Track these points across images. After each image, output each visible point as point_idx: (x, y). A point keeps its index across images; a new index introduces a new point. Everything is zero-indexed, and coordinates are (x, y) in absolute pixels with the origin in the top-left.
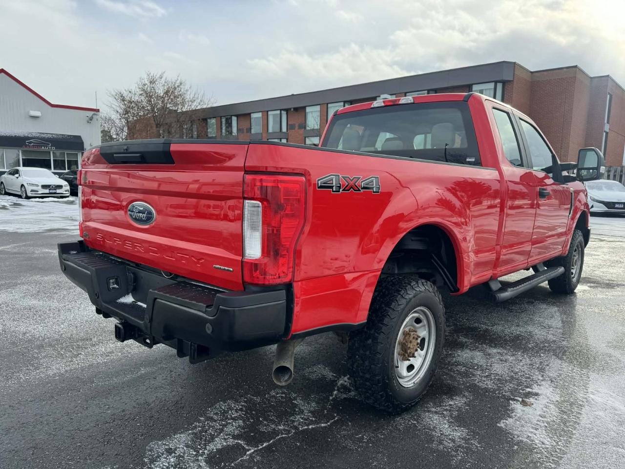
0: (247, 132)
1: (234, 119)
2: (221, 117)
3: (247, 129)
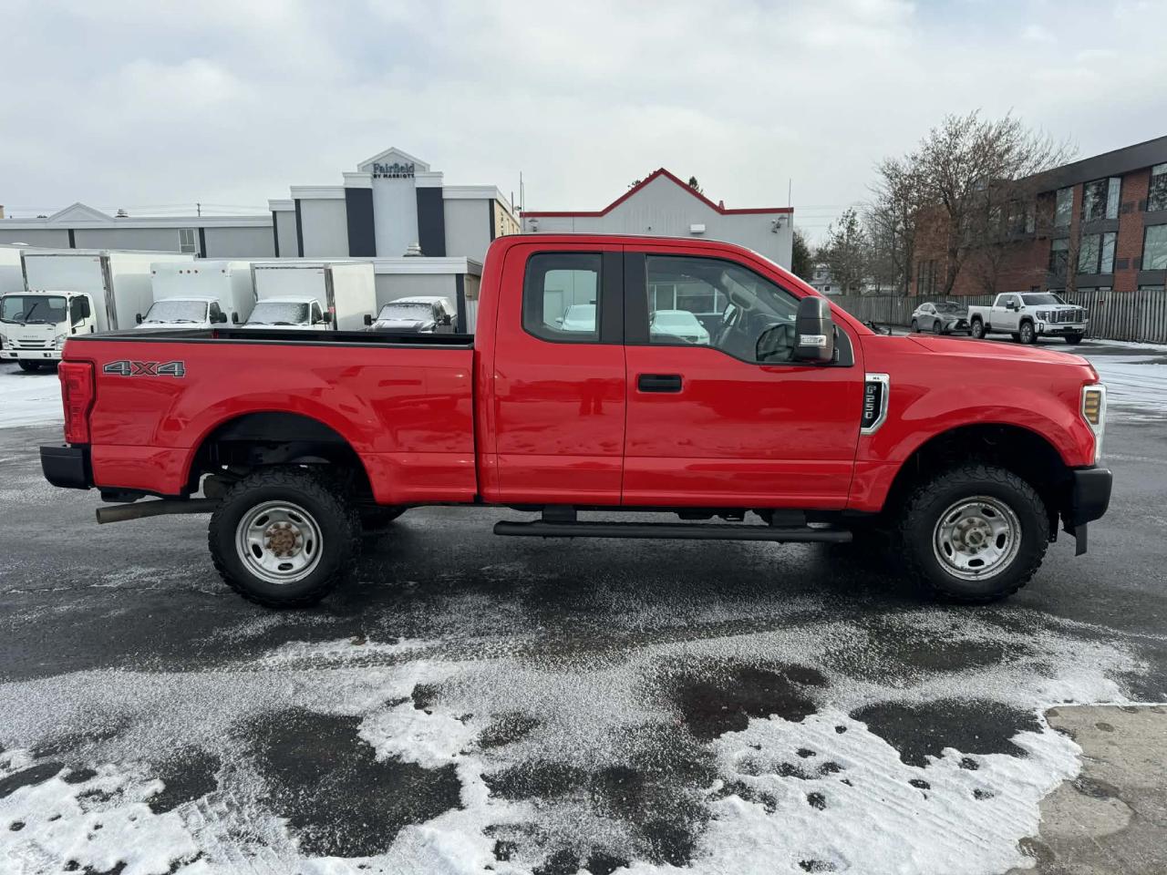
0: (1140, 210)
1: (1115, 184)
2: (1085, 183)
3: (1140, 203)
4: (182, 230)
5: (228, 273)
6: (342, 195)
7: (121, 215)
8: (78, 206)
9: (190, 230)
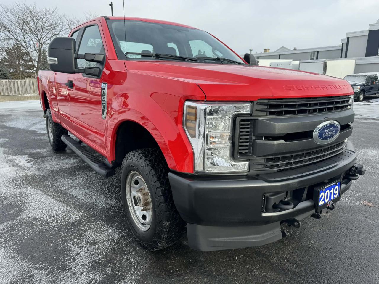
4: (311, 53)
5: (291, 65)
6: (367, 34)
7: (295, 49)
8: (283, 47)
9: (314, 53)
